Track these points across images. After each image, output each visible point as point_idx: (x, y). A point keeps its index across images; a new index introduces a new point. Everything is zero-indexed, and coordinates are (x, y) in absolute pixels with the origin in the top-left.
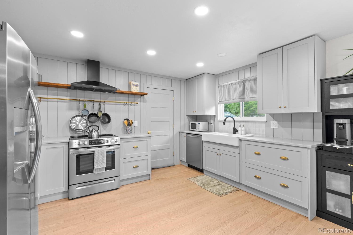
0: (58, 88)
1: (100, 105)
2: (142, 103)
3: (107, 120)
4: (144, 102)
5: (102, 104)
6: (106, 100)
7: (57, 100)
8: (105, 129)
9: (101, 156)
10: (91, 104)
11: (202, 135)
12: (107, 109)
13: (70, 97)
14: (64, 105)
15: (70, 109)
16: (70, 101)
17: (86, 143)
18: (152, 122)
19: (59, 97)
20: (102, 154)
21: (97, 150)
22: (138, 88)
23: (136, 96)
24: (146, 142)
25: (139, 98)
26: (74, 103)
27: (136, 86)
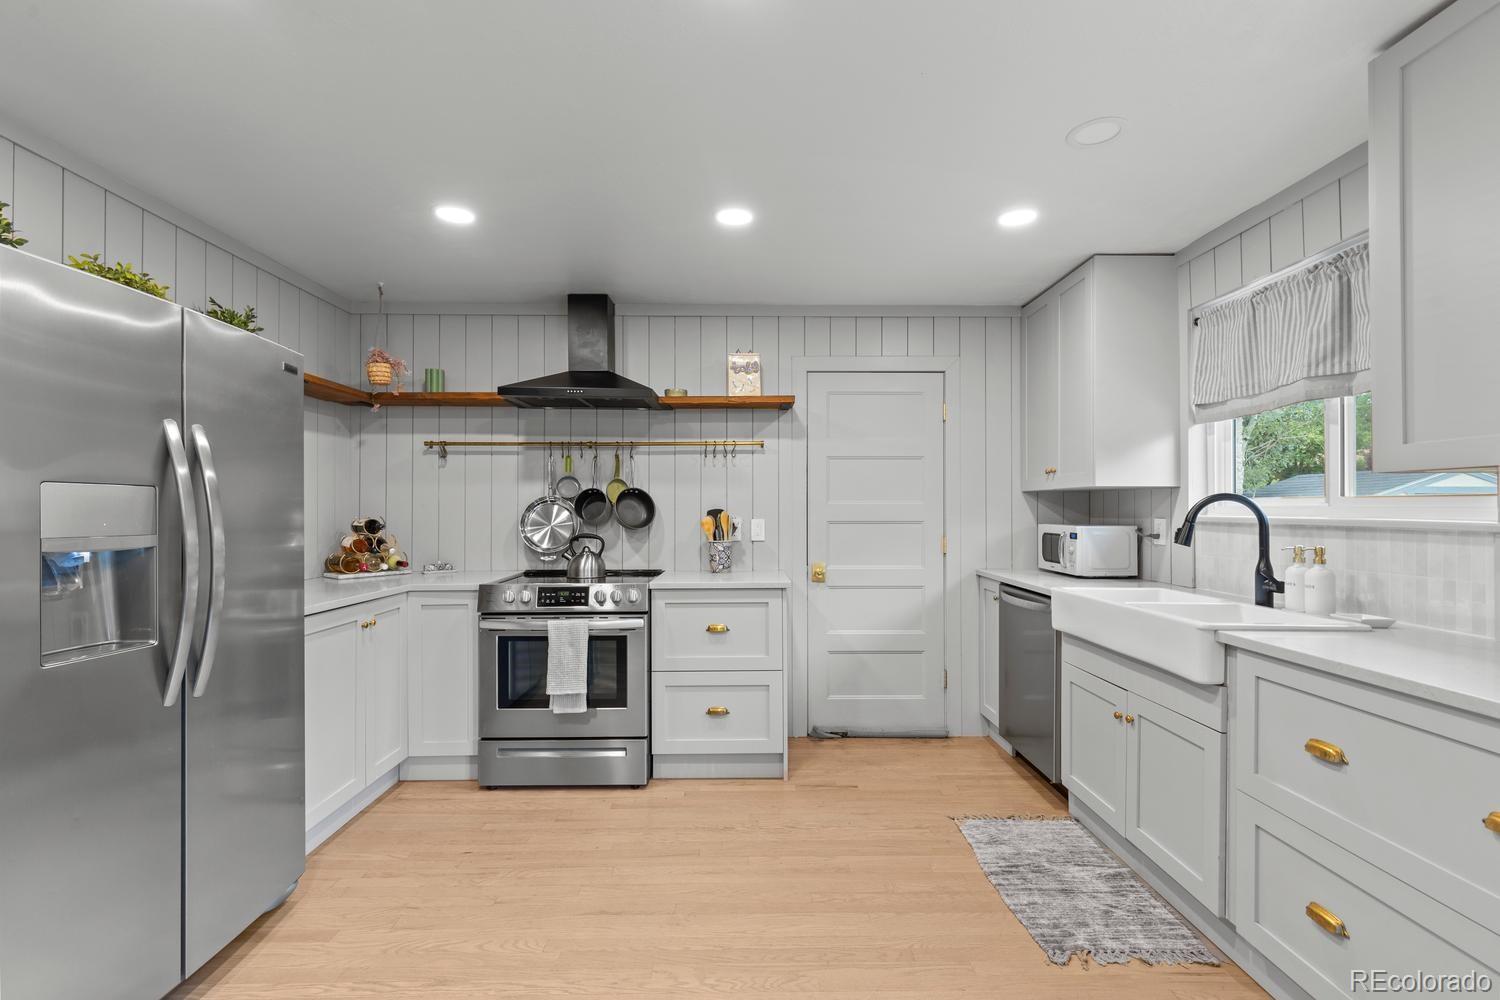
0: (494, 408)
1: (617, 457)
2: (785, 443)
3: (644, 515)
4: (792, 438)
5: (624, 455)
6: (643, 436)
7: (488, 448)
8: (637, 551)
9: (570, 651)
10: (589, 454)
11: (1049, 597)
12: (645, 470)
13: (527, 433)
14: (509, 463)
15: (527, 475)
16: (528, 449)
17: (527, 595)
18: (831, 522)
19: (497, 438)
20: (572, 645)
21: (557, 628)
22: (754, 377)
23: (758, 414)
24: (762, 610)
25: (773, 421)
26: (539, 455)
27: (747, 369)
